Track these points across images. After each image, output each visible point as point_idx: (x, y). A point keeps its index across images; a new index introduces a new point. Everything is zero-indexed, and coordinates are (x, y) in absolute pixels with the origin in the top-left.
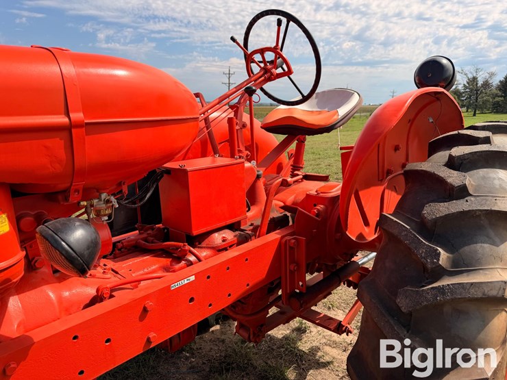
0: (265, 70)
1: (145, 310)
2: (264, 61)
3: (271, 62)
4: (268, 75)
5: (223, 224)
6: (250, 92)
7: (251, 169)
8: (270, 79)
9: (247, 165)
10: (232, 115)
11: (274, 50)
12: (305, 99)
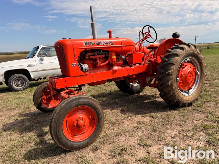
0: (146, 36)
1: (128, 70)
2: (146, 35)
3: (147, 35)
4: (147, 37)
5: (138, 63)
6: (143, 41)
7: (143, 54)
8: (147, 38)
9: (142, 53)
10: (140, 45)
11: (148, 33)
12: (155, 41)
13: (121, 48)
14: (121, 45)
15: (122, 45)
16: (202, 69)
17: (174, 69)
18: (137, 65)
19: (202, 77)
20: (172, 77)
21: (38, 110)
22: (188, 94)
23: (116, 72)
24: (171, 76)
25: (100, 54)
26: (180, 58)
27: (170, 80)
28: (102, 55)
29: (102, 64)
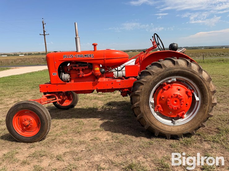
1: (112, 83)
9: (139, 66)
13: (103, 61)
14: (103, 58)
15: (105, 58)
16: (203, 94)
17: (142, 89)
18: (131, 78)
19: (204, 106)
20: (139, 99)
21: (54, 106)
22: (174, 124)
23: (97, 84)
24: (138, 97)
25: (82, 65)
26: (154, 77)
27: (136, 102)
28: (86, 67)
29: (84, 75)
